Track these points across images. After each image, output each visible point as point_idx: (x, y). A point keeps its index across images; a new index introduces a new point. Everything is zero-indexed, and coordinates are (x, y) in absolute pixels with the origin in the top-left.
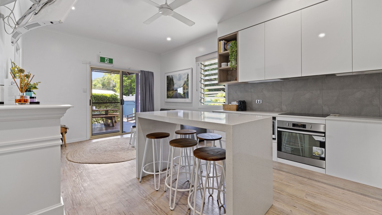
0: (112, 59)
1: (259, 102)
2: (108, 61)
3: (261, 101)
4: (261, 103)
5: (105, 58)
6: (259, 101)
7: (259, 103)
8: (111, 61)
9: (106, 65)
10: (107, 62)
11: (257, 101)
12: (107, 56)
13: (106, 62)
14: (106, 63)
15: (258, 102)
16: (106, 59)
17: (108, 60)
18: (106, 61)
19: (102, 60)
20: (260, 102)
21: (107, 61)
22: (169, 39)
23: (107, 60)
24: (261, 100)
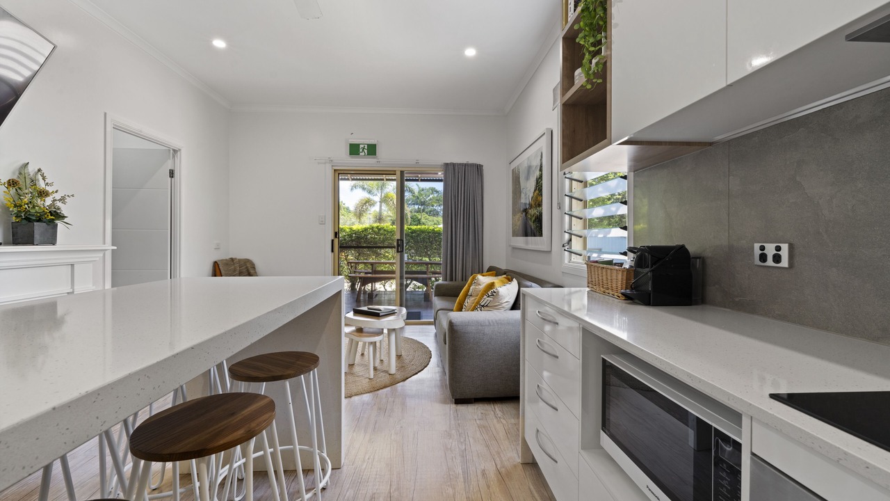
0: (375, 145)
1: (770, 259)
2: (366, 151)
3: (784, 253)
4: (785, 263)
5: (359, 145)
6: (770, 250)
7: (770, 262)
8: (372, 150)
9: (363, 162)
10: (363, 154)
11: (757, 252)
12: (363, 139)
13: (361, 154)
14: (362, 157)
15: (763, 258)
16: (361, 146)
17: (366, 148)
18: (361, 151)
19: (354, 149)
20: (777, 258)
21: (363, 150)
22: (470, 52)
23: (364, 148)
24: (785, 247)
